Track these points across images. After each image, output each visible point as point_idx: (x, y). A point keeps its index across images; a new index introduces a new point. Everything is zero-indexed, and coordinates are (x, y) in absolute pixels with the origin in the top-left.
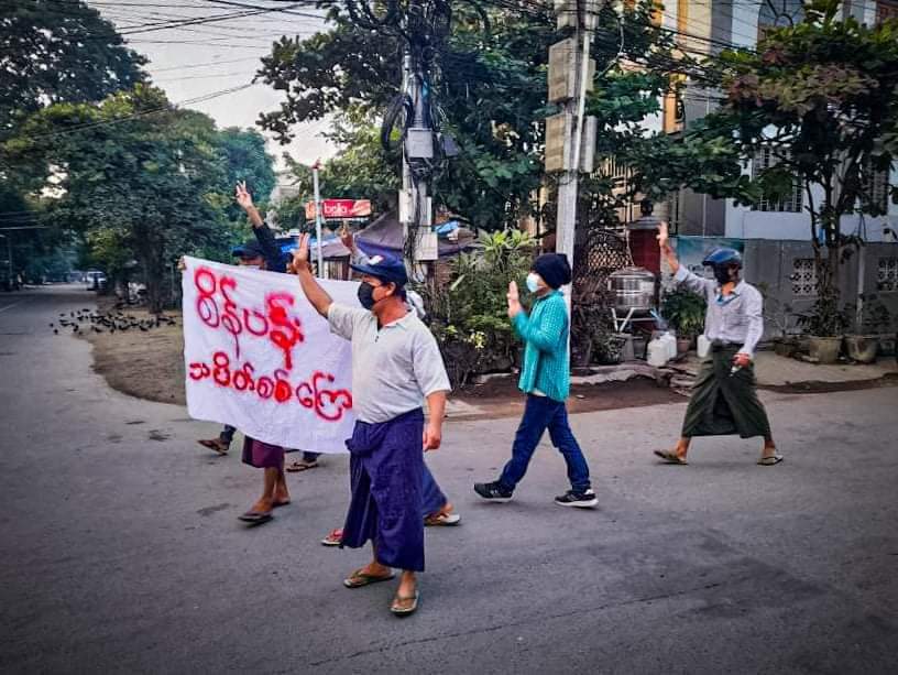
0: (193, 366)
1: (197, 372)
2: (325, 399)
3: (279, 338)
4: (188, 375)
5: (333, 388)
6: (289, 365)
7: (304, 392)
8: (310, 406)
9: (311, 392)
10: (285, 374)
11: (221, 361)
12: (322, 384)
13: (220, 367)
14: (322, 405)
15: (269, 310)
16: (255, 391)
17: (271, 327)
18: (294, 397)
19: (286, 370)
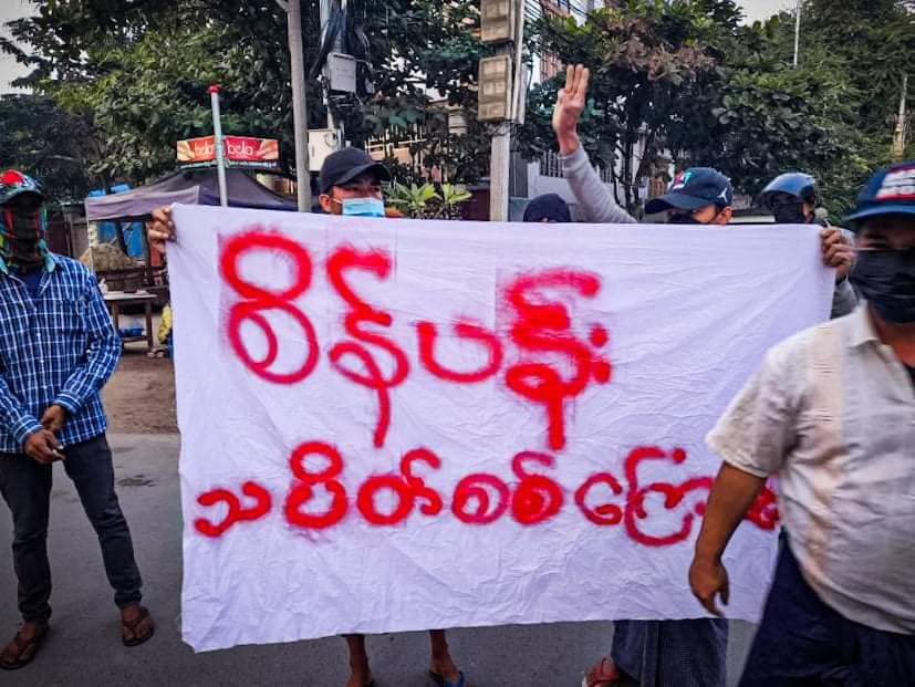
0: (207, 499)
1: (218, 513)
2: (654, 502)
3: (533, 381)
4: (189, 528)
5: (676, 475)
6: (557, 438)
7: (599, 495)
8: (615, 521)
9: (617, 490)
10: (546, 460)
11: (315, 464)
12: (648, 472)
13: (312, 479)
14: (643, 515)
15: (512, 316)
16: (446, 512)
17: (513, 354)
18: (570, 508)
19: (549, 452)
